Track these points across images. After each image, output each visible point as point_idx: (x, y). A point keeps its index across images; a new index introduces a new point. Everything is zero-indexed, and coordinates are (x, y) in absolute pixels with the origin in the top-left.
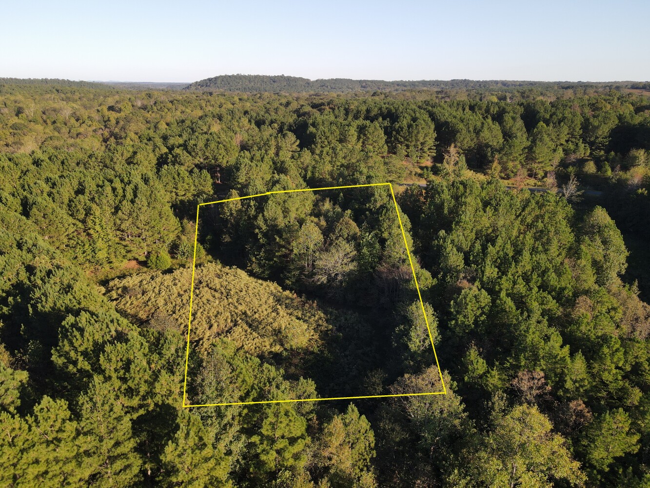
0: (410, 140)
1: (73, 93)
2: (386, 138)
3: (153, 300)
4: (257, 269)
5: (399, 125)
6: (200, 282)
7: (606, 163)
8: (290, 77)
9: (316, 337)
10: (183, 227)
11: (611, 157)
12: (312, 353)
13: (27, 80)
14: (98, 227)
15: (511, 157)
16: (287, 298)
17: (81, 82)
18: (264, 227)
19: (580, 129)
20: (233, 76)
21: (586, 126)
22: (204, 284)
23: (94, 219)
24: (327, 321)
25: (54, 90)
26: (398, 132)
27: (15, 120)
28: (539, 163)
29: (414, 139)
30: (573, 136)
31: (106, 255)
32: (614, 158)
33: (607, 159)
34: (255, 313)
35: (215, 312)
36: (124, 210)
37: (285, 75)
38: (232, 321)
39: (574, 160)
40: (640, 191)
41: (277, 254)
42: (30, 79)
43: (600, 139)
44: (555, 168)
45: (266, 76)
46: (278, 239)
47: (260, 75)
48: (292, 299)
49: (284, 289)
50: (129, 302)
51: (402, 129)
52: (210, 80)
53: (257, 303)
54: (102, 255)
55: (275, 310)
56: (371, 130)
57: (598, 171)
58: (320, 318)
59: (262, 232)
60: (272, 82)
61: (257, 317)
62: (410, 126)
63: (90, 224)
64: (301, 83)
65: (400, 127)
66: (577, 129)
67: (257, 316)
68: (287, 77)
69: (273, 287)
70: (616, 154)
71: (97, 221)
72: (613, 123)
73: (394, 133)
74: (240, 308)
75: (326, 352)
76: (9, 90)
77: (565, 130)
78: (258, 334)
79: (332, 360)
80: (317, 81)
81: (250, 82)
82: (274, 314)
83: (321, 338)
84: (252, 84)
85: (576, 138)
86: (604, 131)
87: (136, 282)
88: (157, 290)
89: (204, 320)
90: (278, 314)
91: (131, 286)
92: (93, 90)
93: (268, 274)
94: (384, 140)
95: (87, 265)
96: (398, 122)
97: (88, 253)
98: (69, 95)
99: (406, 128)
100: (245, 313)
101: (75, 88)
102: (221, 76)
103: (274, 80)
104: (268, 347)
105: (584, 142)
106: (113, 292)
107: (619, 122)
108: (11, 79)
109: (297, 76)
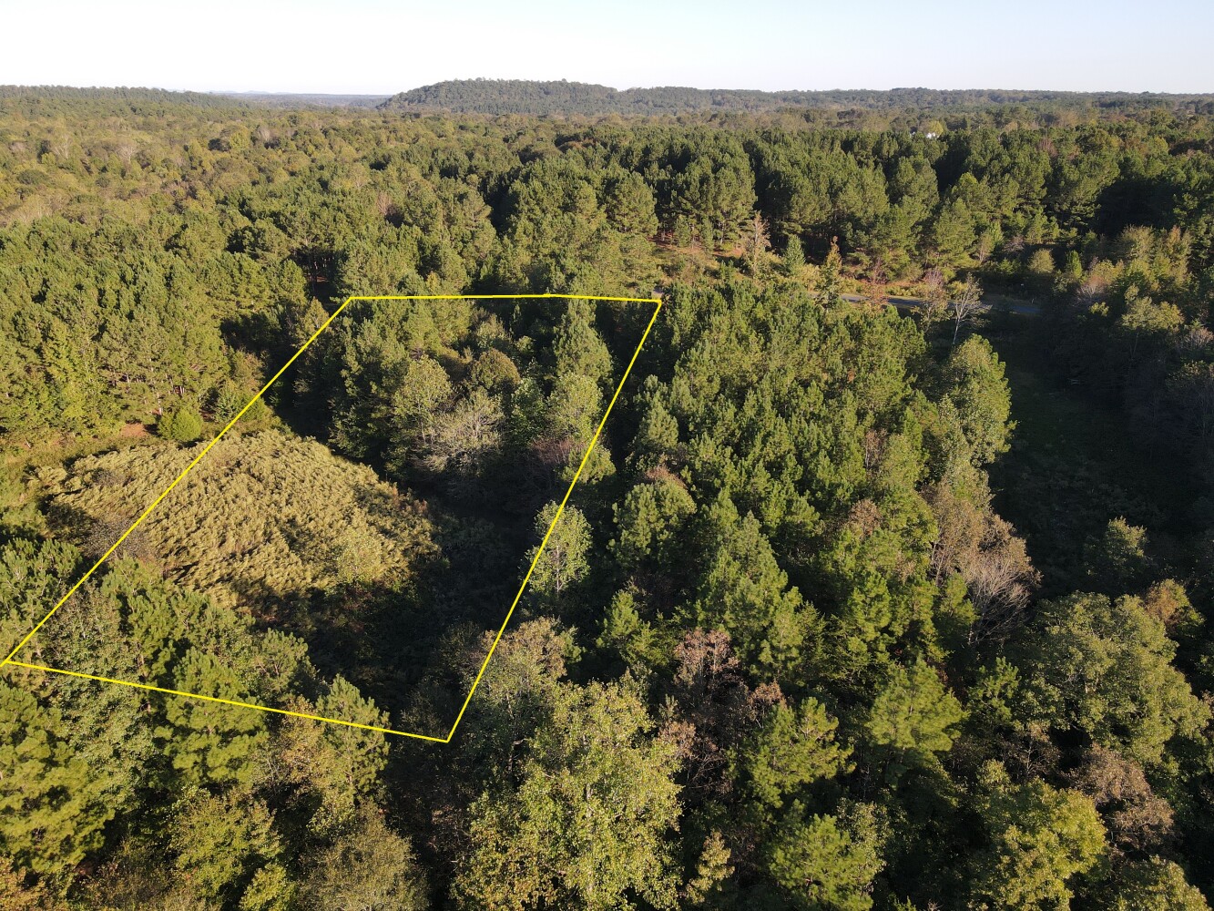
0: (704, 206)
1: (161, 114)
2: (655, 203)
3: (139, 493)
4: (344, 443)
5: (684, 178)
6: (238, 464)
7: (1075, 253)
8: (578, 84)
9: (404, 564)
10: (233, 366)
11: (1087, 242)
12: (389, 592)
13: (89, 89)
14: (64, 363)
15: (890, 240)
16: (381, 494)
17: (188, 94)
18: (355, 367)
19: (1043, 187)
20: (469, 81)
21: (1056, 183)
22: (244, 467)
23: (56, 347)
24: (434, 537)
25: (128, 109)
26: (681, 192)
27: (33, 165)
28: (944, 252)
29: (711, 206)
30: (1028, 200)
31: (82, 413)
32: (1092, 242)
33: (1078, 247)
34: (311, 520)
35: (241, 518)
36: (112, 332)
37: (569, 81)
38: (265, 533)
39: (1020, 248)
40: (1095, 307)
41: (373, 415)
42: (94, 88)
43: (1079, 207)
44: (983, 263)
45: (532, 83)
46: (375, 387)
47: (522, 80)
48: (386, 498)
49: (381, 479)
50: (97, 498)
51: (688, 184)
52: (426, 89)
53: (319, 503)
54: (74, 412)
55: (348, 517)
56: (624, 187)
57: (1056, 269)
58: (424, 532)
59: (352, 376)
60: (542, 94)
61: (312, 528)
62: (704, 180)
63: (49, 355)
64: (598, 95)
65: (685, 182)
66: (1037, 188)
67: (311, 525)
68: (572, 83)
69: (364, 475)
70: (1098, 237)
71: (63, 351)
72: (1109, 174)
73: (674, 193)
74: (286, 510)
75: (412, 592)
76: (48, 110)
77: (1013, 188)
78: (301, 556)
79: (418, 606)
80: (628, 91)
81: (501, 93)
82: (343, 523)
83: (411, 566)
84: (505, 97)
85: (1033, 205)
86: (1087, 190)
87: (123, 462)
88: (152, 478)
89: (215, 531)
90: (350, 522)
91: (113, 468)
92: (199, 110)
93: (365, 453)
94: (652, 206)
95: (47, 429)
96: (684, 173)
97: (47, 408)
98: (153, 119)
99: (695, 184)
100: (292, 521)
101: (167, 104)
102: (447, 83)
103: (546, 89)
104: (309, 580)
105: (1048, 211)
106: (76, 478)
107: (1121, 174)
108: (60, 88)
109: (592, 82)
